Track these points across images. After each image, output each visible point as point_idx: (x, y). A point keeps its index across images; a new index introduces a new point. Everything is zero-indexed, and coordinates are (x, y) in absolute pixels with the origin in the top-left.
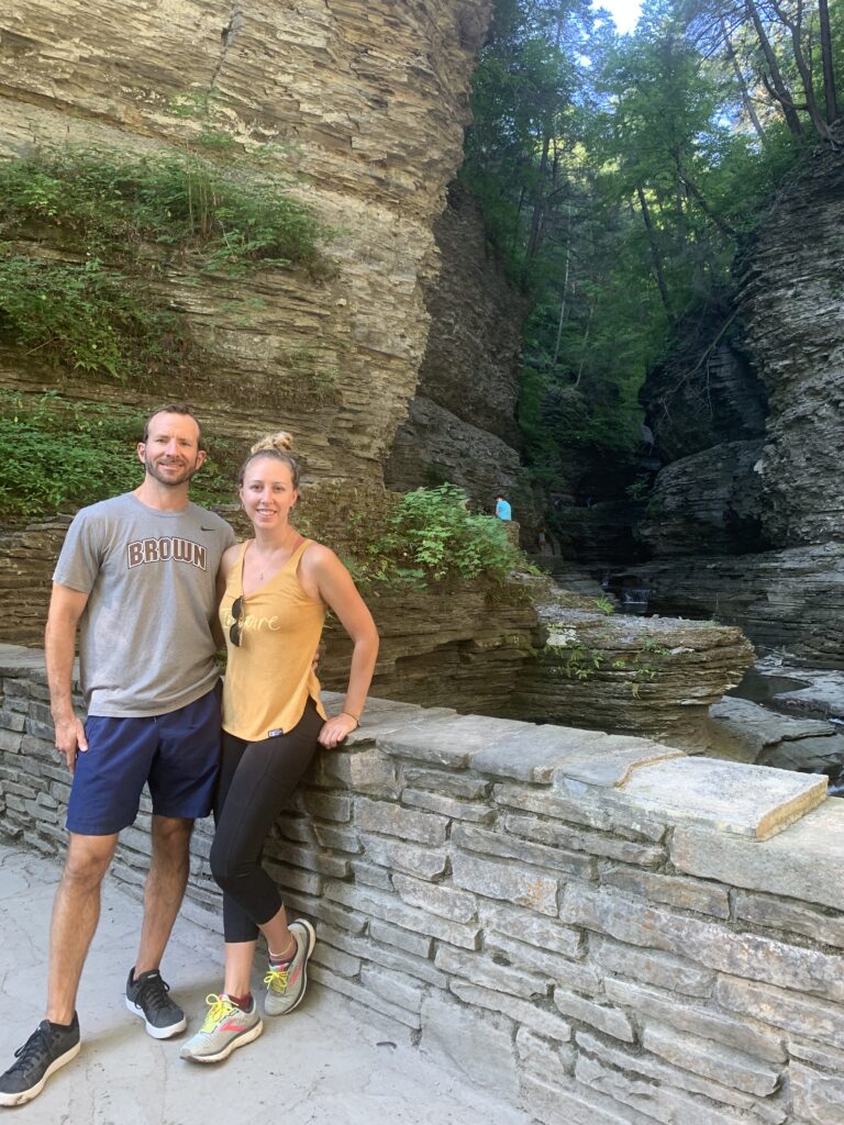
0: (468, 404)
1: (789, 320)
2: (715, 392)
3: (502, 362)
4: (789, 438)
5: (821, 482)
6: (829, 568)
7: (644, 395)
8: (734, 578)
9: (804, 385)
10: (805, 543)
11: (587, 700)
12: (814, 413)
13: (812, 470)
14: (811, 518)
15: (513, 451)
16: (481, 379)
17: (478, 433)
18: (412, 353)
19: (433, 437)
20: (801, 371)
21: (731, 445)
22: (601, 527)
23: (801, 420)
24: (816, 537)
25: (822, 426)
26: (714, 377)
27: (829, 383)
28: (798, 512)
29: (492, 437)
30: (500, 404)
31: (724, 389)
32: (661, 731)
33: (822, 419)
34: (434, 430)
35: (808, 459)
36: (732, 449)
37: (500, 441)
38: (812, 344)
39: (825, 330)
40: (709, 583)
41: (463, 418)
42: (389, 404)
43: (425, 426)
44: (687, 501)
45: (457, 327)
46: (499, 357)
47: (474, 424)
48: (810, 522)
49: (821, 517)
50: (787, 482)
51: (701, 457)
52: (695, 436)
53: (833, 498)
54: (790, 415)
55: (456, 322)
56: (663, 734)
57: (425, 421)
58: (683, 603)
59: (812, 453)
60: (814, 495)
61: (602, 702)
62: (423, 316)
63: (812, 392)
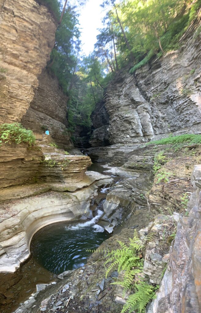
0: (54, 115)
1: (112, 103)
2: (102, 116)
3: (62, 108)
4: (112, 124)
5: (118, 133)
6: (119, 148)
7: (91, 116)
8: (103, 150)
9: (115, 114)
10: (115, 144)
11: (53, 171)
12: (116, 120)
13: (116, 130)
14: (116, 139)
15: (64, 125)
16: (57, 111)
17: (56, 121)
18: (28, 100)
19: (45, 121)
20: (114, 112)
21: (105, 126)
22: (84, 141)
23: (114, 121)
24: (117, 143)
25: (118, 122)
26: (102, 113)
27: (119, 114)
28: (114, 138)
29: (60, 122)
30: (61, 116)
31: (104, 116)
32: (70, 177)
33: (118, 121)
34: (45, 120)
35: (116, 128)
36: (105, 127)
37: (61, 123)
38: (116, 107)
39: (118, 105)
40: (99, 151)
41: (53, 118)
42: (21, 109)
43: (43, 119)
44: (97, 136)
46: (62, 107)
47: (56, 119)
48: (116, 140)
49: (118, 139)
50: (112, 132)
51: (100, 128)
52: (99, 124)
53: (120, 135)
54: (113, 120)
56: (70, 178)
57: (43, 117)
58: (94, 155)
59: (116, 127)
60: (117, 135)
61: (57, 172)
62: (32, 93)
63: (116, 116)
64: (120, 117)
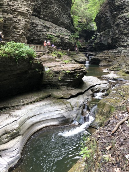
0: (59, 23)
1: (116, 3)
2: (106, 19)
4: (115, 28)
6: (121, 52)
8: (105, 54)
9: (118, 17)
11: (52, 81)
12: (120, 23)
14: (118, 43)
15: (69, 32)
20: (118, 14)
24: (119, 46)
25: (121, 25)
26: (106, 16)
27: (123, 16)
29: (65, 29)
30: (66, 23)
34: (51, 28)
35: (118, 32)
44: (101, 40)
45: (55, 7)
46: (66, 13)
47: (61, 27)
50: (115, 36)
51: (104, 32)
52: (103, 28)
53: (122, 39)
54: (116, 23)
55: (55, 6)
56: (66, 86)
60: (119, 39)
63: (120, 18)
64: (124, 19)
